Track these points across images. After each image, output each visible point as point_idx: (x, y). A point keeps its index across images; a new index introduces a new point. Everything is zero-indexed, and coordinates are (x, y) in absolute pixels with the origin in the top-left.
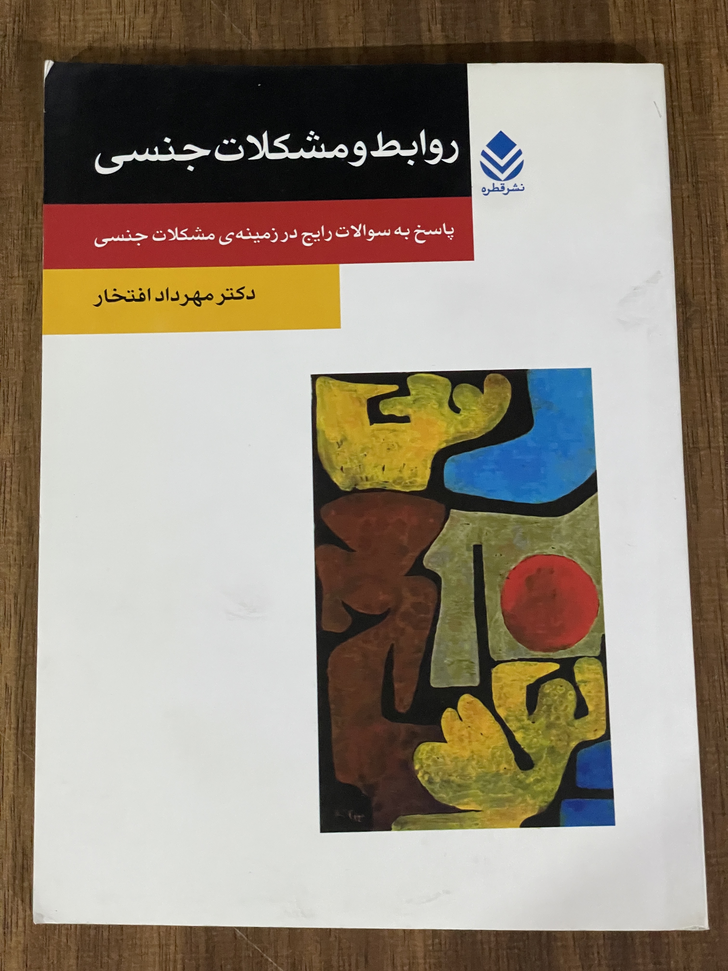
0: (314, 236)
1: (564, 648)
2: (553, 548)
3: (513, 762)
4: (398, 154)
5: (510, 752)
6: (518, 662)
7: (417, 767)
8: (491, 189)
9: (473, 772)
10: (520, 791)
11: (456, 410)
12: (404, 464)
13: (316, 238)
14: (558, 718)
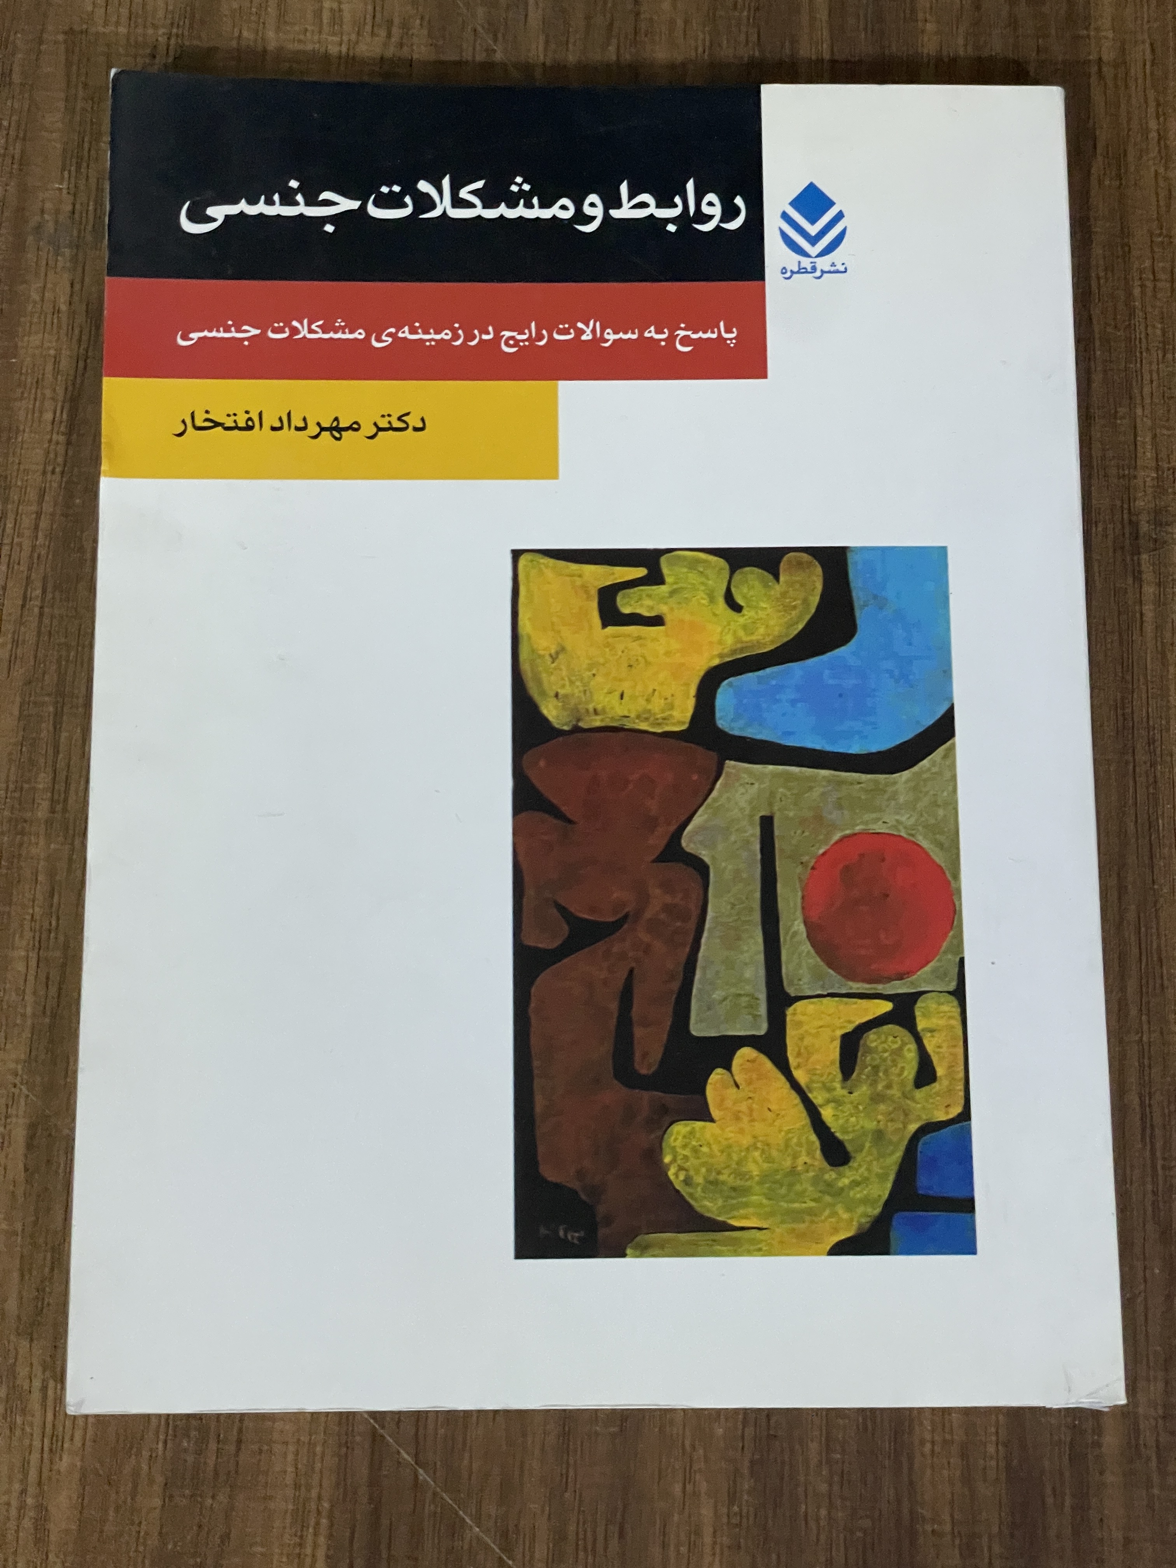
0: (519, 337)
1: (900, 978)
2: (884, 822)
3: (818, 1153)
4: (652, 215)
5: (814, 1138)
6: (828, 998)
7: (667, 1159)
8: (796, 269)
9: (755, 1167)
10: (828, 1199)
11: (736, 608)
12: (654, 690)
13: (523, 341)
14: (889, 1086)
